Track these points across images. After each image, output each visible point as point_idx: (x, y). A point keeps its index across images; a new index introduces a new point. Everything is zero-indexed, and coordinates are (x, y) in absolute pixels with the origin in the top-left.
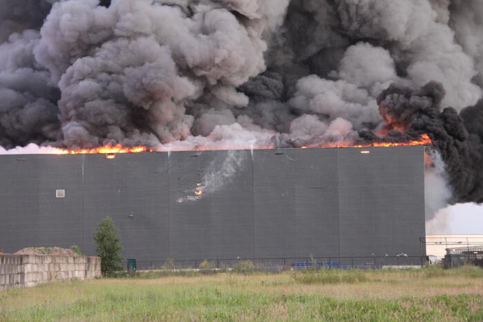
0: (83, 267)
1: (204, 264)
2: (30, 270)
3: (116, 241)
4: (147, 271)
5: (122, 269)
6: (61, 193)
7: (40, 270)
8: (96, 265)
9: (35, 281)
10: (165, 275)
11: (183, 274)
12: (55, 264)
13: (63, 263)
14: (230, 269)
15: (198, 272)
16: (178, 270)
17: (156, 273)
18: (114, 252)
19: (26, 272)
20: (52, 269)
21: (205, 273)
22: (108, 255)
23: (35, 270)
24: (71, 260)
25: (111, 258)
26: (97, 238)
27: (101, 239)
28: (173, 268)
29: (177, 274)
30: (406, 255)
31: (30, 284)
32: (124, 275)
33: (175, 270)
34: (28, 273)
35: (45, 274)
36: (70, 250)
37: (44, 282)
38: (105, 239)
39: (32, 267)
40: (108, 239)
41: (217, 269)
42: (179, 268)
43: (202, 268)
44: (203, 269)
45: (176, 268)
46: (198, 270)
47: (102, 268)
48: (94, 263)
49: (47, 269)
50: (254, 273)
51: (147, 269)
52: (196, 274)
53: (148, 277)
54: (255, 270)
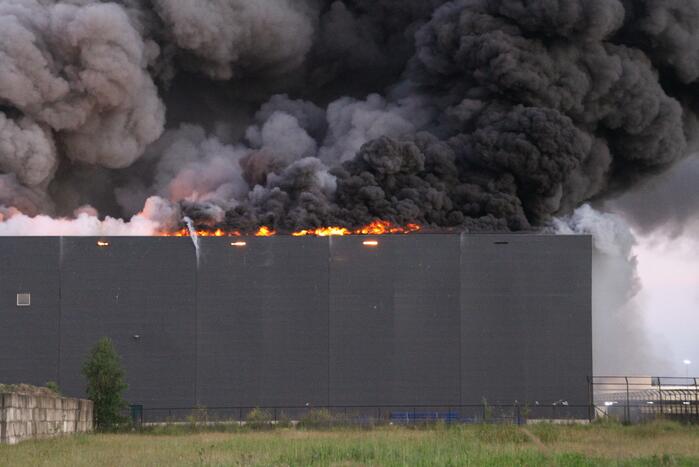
0: (72, 416)
1: (253, 414)
2: (12, 418)
3: (118, 375)
4: (164, 424)
5: (125, 420)
6: (23, 299)
7: (24, 418)
8: (87, 412)
9: (19, 436)
10: (193, 429)
11: (222, 429)
12: (40, 409)
13: (49, 409)
14: (294, 422)
15: (244, 426)
16: (213, 423)
17: (179, 426)
18: (113, 393)
19: (8, 420)
20: (37, 416)
21: (256, 427)
22: (104, 397)
23: (19, 418)
24: (59, 405)
25: (109, 402)
26: (89, 371)
27: (94, 372)
28: (204, 419)
29: (210, 429)
30: (565, 403)
31: (13, 441)
32: (127, 430)
33: (208, 423)
34: (11, 422)
35: (29, 424)
36: (46, 389)
37: (29, 438)
38: (101, 372)
39: (15, 413)
40: (106, 373)
41: (273, 422)
42: (214, 420)
43: (252, 420)
44: (252, 422)
45: (210, 420)
46: (244, 423)
47: (94, 418)
48: (85, 409)
49: (31, 418)
50: (333, 428)
51: (164, 421)
52: (243, 429)
53: (166, 432)
54: (335, 424)
